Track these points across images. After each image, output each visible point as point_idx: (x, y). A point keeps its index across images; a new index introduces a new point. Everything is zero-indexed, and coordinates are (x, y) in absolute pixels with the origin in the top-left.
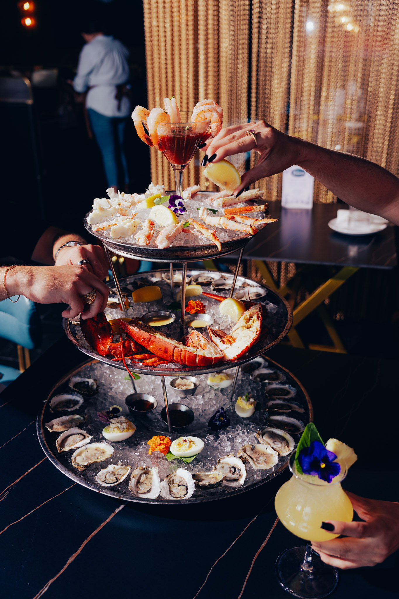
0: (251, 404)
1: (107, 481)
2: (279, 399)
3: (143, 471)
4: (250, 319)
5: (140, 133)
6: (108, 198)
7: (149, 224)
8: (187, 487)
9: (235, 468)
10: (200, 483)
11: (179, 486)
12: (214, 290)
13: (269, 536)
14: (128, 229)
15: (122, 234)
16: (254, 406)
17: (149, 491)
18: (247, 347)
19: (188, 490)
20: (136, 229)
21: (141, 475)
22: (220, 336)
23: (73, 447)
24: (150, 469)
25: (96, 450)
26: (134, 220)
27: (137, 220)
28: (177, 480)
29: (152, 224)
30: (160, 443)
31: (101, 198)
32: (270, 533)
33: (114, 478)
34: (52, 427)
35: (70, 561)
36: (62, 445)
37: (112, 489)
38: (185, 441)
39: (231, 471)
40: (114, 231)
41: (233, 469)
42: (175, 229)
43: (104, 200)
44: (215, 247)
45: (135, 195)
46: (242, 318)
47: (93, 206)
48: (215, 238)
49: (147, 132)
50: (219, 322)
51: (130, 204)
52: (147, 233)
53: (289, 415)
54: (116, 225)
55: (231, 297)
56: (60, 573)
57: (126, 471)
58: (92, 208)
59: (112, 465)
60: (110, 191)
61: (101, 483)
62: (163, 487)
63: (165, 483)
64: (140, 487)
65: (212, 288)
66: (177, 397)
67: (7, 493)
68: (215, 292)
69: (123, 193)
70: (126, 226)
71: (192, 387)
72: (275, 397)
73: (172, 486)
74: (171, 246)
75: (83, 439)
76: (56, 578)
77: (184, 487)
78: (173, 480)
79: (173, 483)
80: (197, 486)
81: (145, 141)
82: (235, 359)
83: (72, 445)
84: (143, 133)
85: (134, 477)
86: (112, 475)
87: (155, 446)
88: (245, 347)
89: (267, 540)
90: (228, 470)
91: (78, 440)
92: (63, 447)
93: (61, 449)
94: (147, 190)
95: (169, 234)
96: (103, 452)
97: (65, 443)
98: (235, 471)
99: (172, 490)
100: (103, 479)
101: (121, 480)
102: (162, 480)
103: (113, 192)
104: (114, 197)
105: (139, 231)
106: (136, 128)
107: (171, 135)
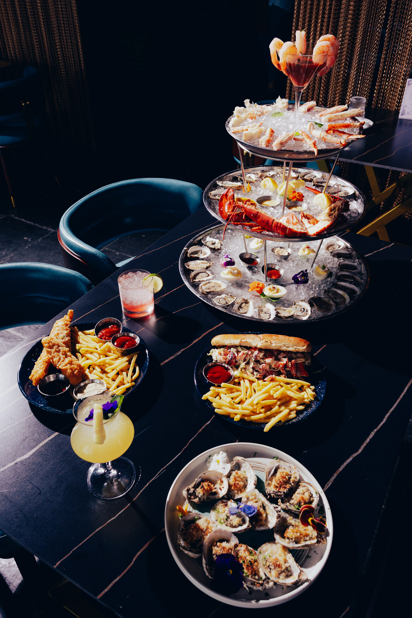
0: (326, 272)
1: (220, 303)
2: (347, 272)
3: (244, 301)
4: (333, 210)
5: (274, 60)
6: (245, 106)
7: (270, 132)
8: (270, 315)
9: (304, 309)
10: (279, 315)
11: (265, 313)
12: (314, 185)
13: (319, 351)
14: (255, 134)
15: (251, 138)
16: (327, 273)
17: (246, 313)
18: (325, 227)
19: (271, 317)
20: (261, 134)
21: (242, 303)
22: (308, 219)
23: (200, 280)
24: (248, 301)
25: (216, 284)
26: (260, 128)
27: (263, 128)
28: (265, 310)
29: (272, 131)
30: (257, 287)
31: (240, 107)
32: (321, 350)
33: (225, 301)
34: (188, 266)
35: (195, 342)
36: (195, 277)
37: (223, 307)
38: (274, 288)
39: (301, 310)
40: (246, 135)
41: (303, 310)
42: (288, 137)
43: (242, 108)
44: (313, 153)
45: (264, 106)
46: (328, 208)
47: (234, 112)
48: (315, 147)
49: (279, 59)
50: (312, 209)
51: (260, 113)
52: (268, 138)
53: (351, 283)
54: (247, 130)
55: (324, 193)
56: (188, 347)
57: (233, 299)
58: (233, 113)
59: (225, 295)
60: (247, 102)
61: (216, 303)
62: (255, 312)
63: (256, 310)
64: (241, 310)
65: (313, 184)
66: (274, 260)
67: (160, 300)
68: (315, 187)
69: (256, 103)
70: (254, 132)
71: (286, 254)
72: (344, 270)
73: (261, 313)
74: (283, 149)
75: (207, 276)
76: (185, 349)
77: (268, 315)
78: (262, 310)
79: (262, 311)
80: (277, 315)
81: (276, 66)
82: (315, 235)
83: (200, 279)
84: (276, 60)
85: (237, 303)
86: (223, 300)
87: (254, 287)
88: (323, 227)
89: (317, 353)
90: (300, 310)
91: (204, 276)
92: (195, 279)
93: (193, 280)
94: (274, 103)
95: (282, 140)
96: (219, 286)
97: (196, 276)
98: (304, 311)
99: (260, 314)
100: (218, 301)
101: (229, 304)
102: (255, 308)
103: (249, 103)
104: (249, 107)
105: (263, 136)
106: (271, 56)
107: (296, 62)
